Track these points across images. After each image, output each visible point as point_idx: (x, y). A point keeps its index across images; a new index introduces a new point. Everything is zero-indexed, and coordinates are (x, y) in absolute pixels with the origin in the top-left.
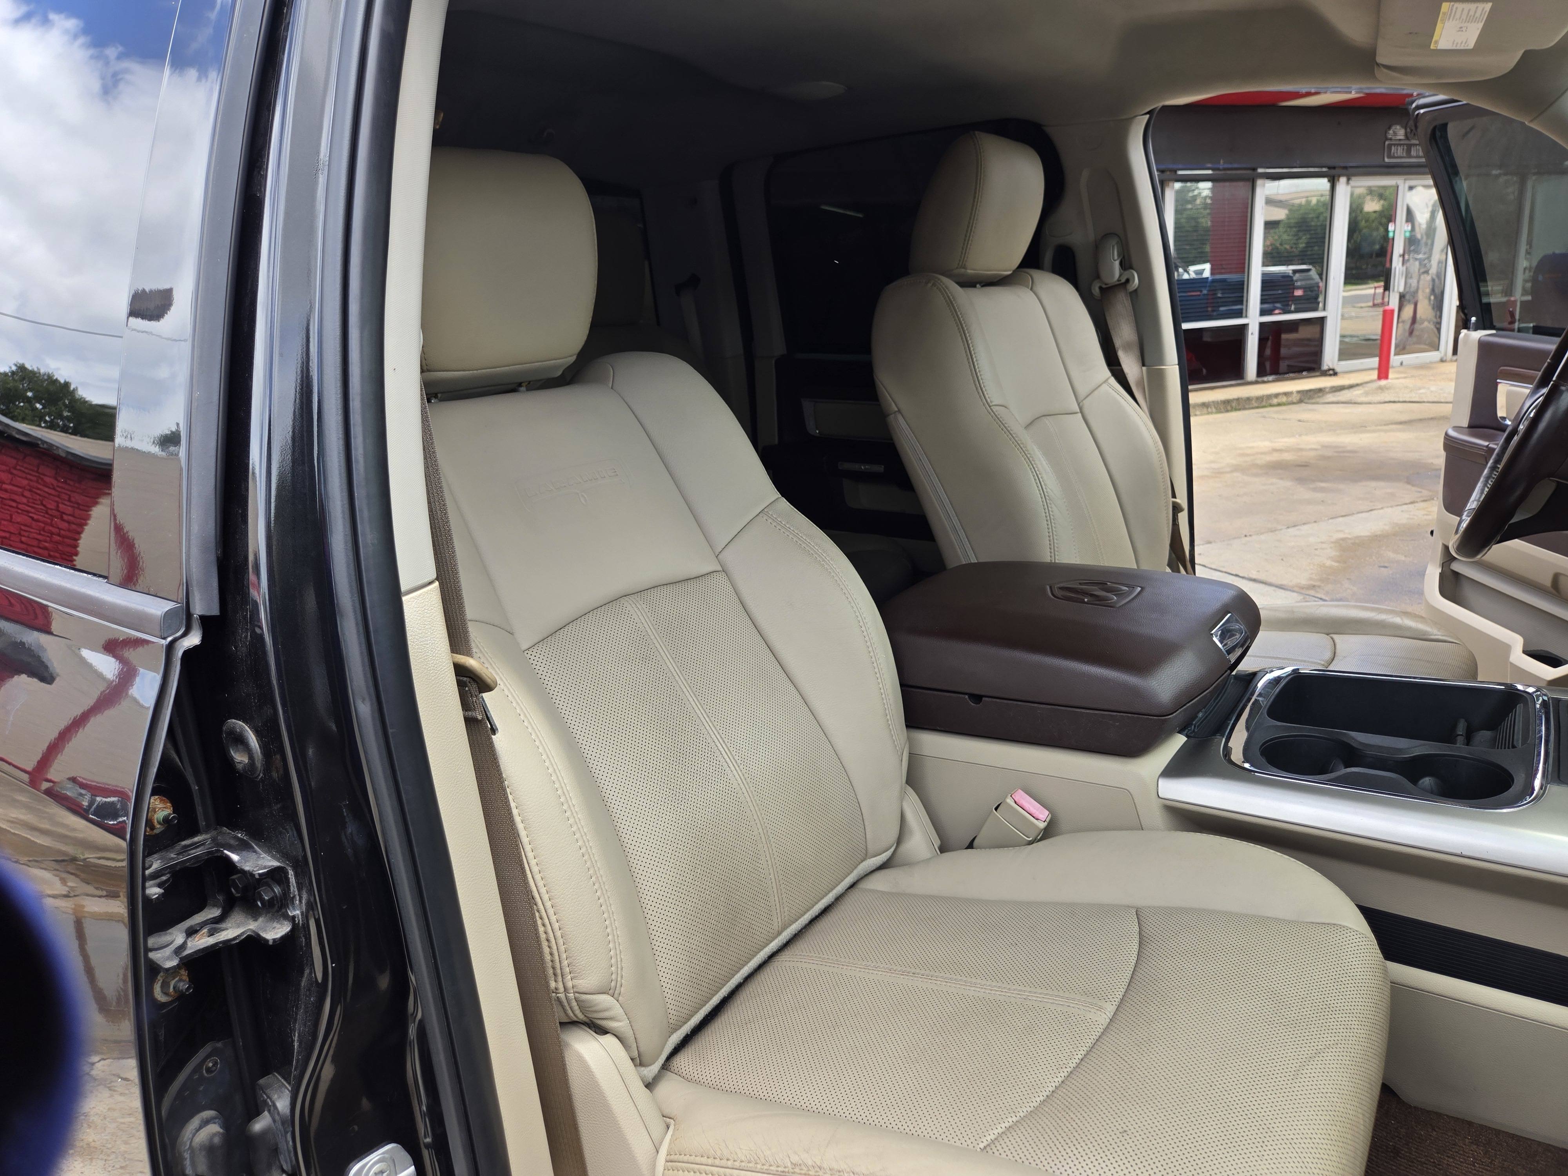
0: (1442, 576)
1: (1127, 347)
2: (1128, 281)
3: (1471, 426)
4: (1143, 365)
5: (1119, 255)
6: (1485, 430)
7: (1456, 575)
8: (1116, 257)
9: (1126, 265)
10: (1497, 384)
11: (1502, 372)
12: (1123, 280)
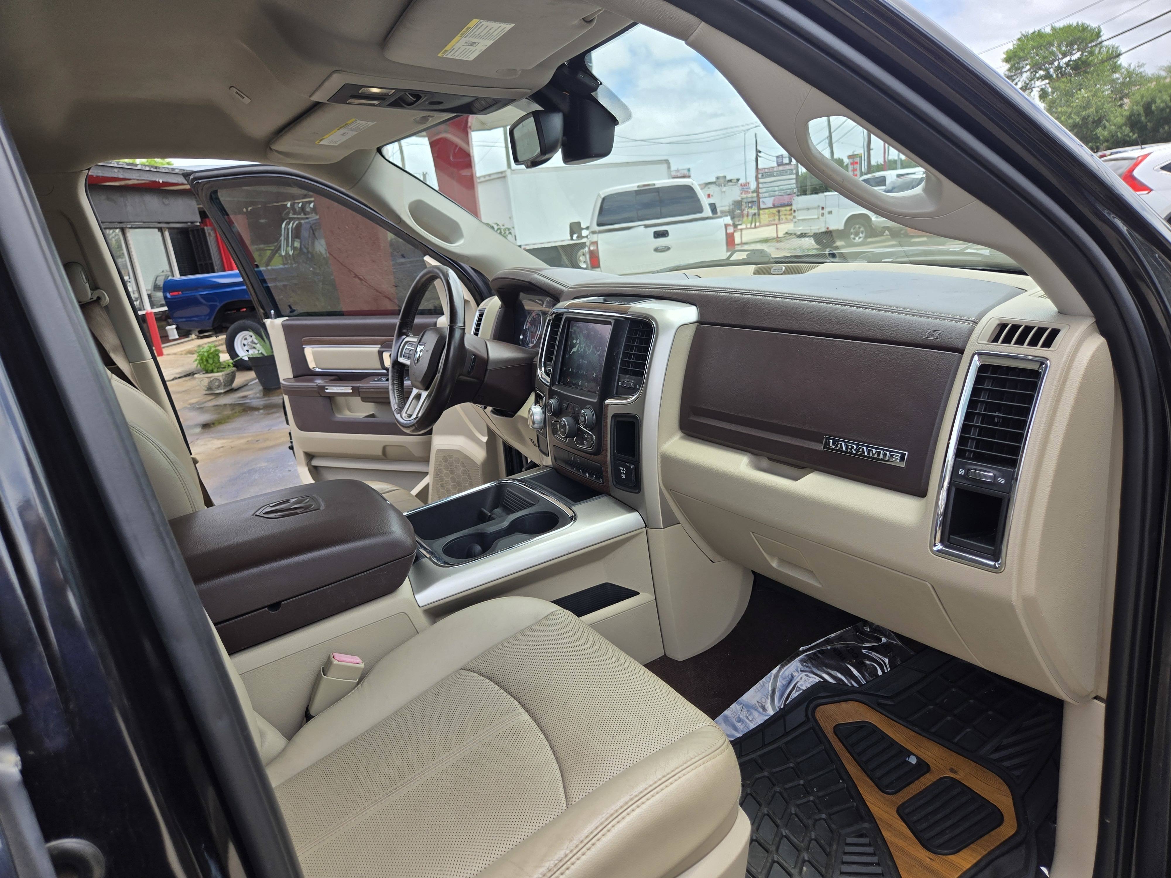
0: (309, 470)
1: (115, 350)
2: (99, 298)
3: (294, 377)
4: (130, 363)
5: (87, 279)
6: (306, 377)
7: (316, 467)
8: (85, 281)
9: (95, 287)
10: (303, 349)
11: (304, 341)
12: (95, 298)
